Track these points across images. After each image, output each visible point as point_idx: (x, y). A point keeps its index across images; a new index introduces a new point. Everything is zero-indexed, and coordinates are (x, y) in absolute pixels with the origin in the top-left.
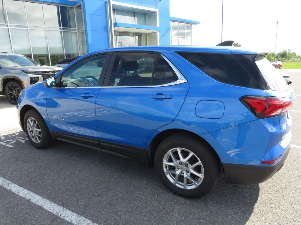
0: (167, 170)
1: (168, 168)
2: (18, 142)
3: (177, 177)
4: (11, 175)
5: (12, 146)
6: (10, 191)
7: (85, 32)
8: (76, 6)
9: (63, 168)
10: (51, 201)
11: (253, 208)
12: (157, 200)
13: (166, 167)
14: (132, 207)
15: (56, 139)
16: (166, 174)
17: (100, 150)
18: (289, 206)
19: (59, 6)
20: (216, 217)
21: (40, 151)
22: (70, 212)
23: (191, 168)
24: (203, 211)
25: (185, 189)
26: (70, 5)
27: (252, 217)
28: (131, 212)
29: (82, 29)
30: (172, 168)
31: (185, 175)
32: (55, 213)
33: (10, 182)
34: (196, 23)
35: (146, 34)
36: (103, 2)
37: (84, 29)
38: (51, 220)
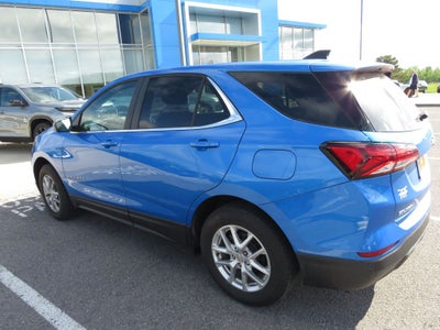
0: (219, 260)
1: (220, 256)
2: (36, 210)
3: (232, 270)
5: (26, 216)
7: (153, 49)
8: (140, 13)
13: (218, 254)
15: (78, 207)
16: (217, 266)
17: (131, 224)
19: (118, 13)
23: (252, 258)
25: (245, 290)
29: (150, 45)
30: (226, 257)
31: (243, 269)
32: (48, 318)
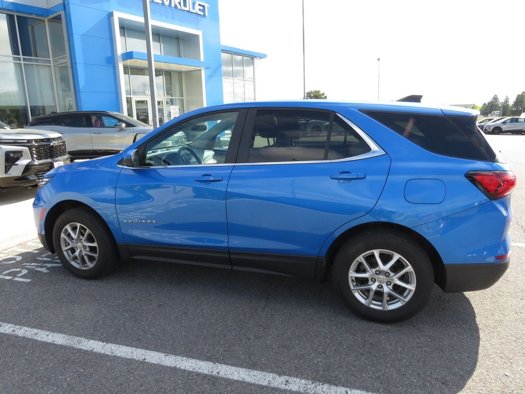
0: (354, 286)
2: (34, 272)
3: (372, 294)
4: (72, 327)
5: (29, 280)
6: (96, 353)
7: (69, 66)
8: (48, 18)
9: (161, 305)
10: (184, 357)
11: (476, 325)
12: (347, 331)
14: (320, 346)
15: (131, 258)
16: (353, 292)
17: (229, 267)
18: (516, 316)
19: (15, 15)
20: (440, 342)
21: (92, 282)
22: (229, 367)
23: (396, 278)
24: (418, 336)
25: (386, 310)
26: (37, 15)
27: (481, 335)
28: (324, 352)
29: (63, 61)
30: (364, 281)
31: (385, 290)
32: (206, 372)
33: (83, 339)
34: (262, 56)
35: (180, 73)
36: (105, 14)
37: (68, 60)
38: (208, 383)
